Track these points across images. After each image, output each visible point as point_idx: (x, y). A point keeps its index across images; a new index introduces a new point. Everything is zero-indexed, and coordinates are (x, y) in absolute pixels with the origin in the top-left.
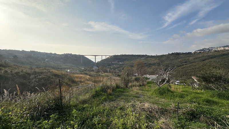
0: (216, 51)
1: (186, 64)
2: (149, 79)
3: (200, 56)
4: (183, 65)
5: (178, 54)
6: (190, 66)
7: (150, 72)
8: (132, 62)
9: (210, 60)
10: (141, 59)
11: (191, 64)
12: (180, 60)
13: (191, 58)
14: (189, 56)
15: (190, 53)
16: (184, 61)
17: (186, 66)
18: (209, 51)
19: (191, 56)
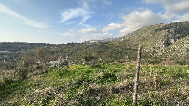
0: (91, 43)
1: (78, 51)
2: (52, 65)
3: (85, 45)
4: (77, 51)
5: (73, 44)
6: (80, 52)
7: (53, 59)
8: (32, 50)
9: (89, 48)
10: (43, 47)
11: (81, 50)
12: (74, 48)
13: (81, 47)
14: (79, 45)
15: (80, 43)
16: (77, 49)
17: (79, 52)
18: (89, 42)
19: (81, 46)
